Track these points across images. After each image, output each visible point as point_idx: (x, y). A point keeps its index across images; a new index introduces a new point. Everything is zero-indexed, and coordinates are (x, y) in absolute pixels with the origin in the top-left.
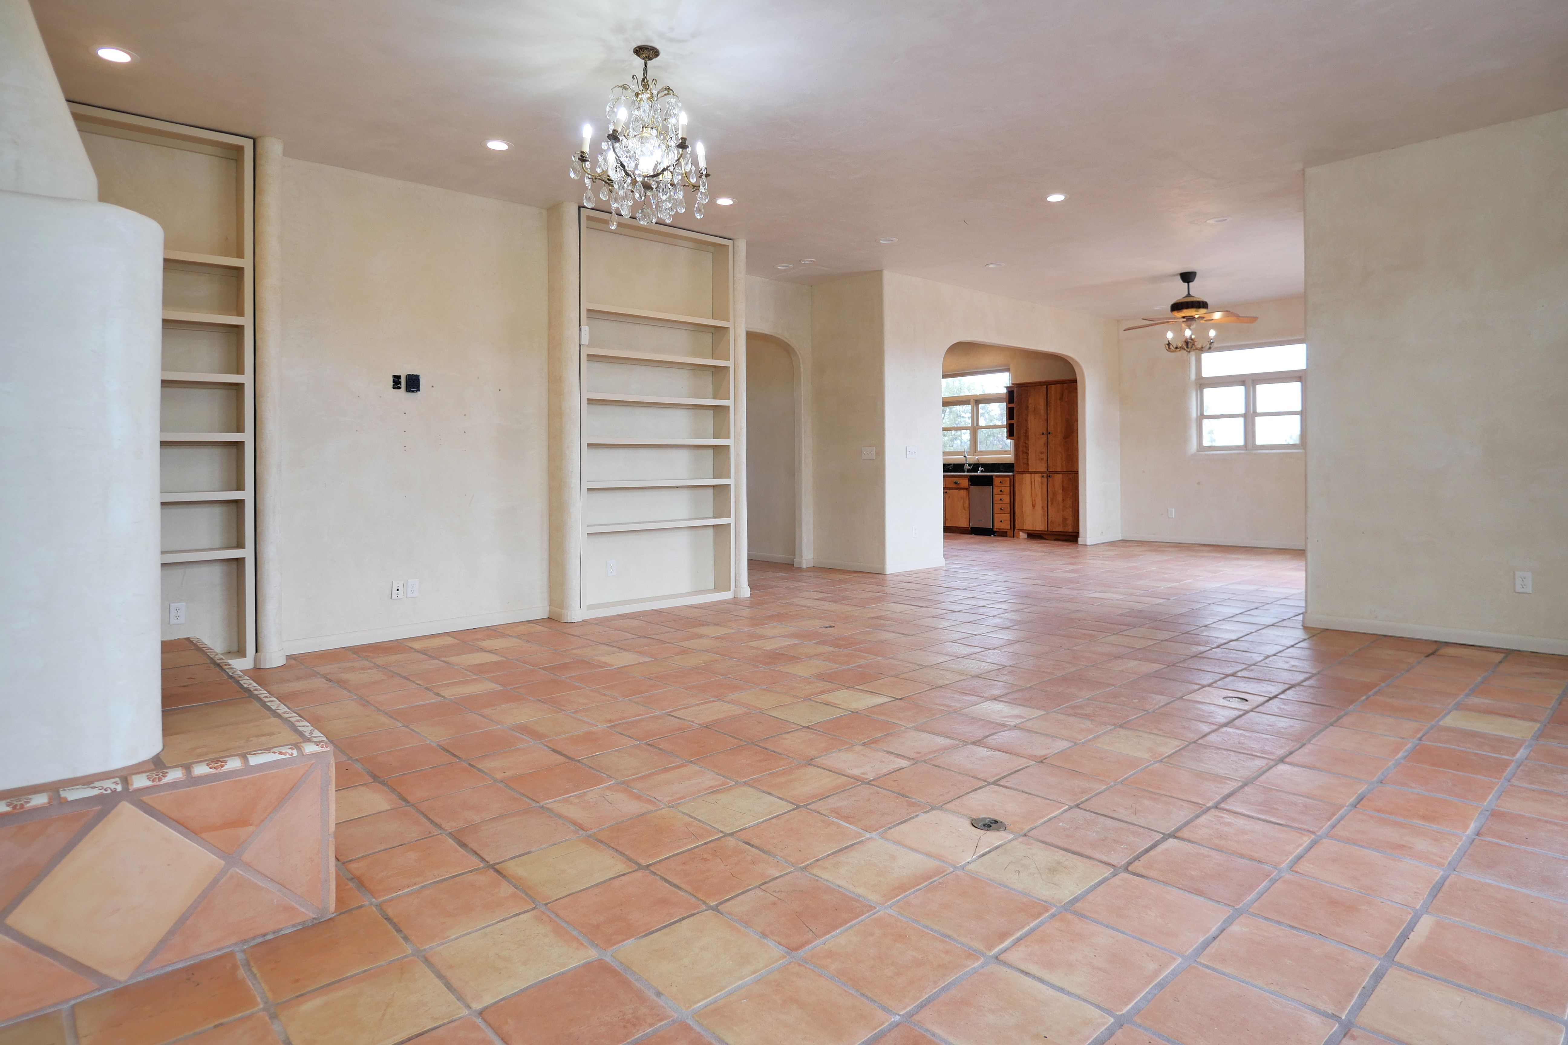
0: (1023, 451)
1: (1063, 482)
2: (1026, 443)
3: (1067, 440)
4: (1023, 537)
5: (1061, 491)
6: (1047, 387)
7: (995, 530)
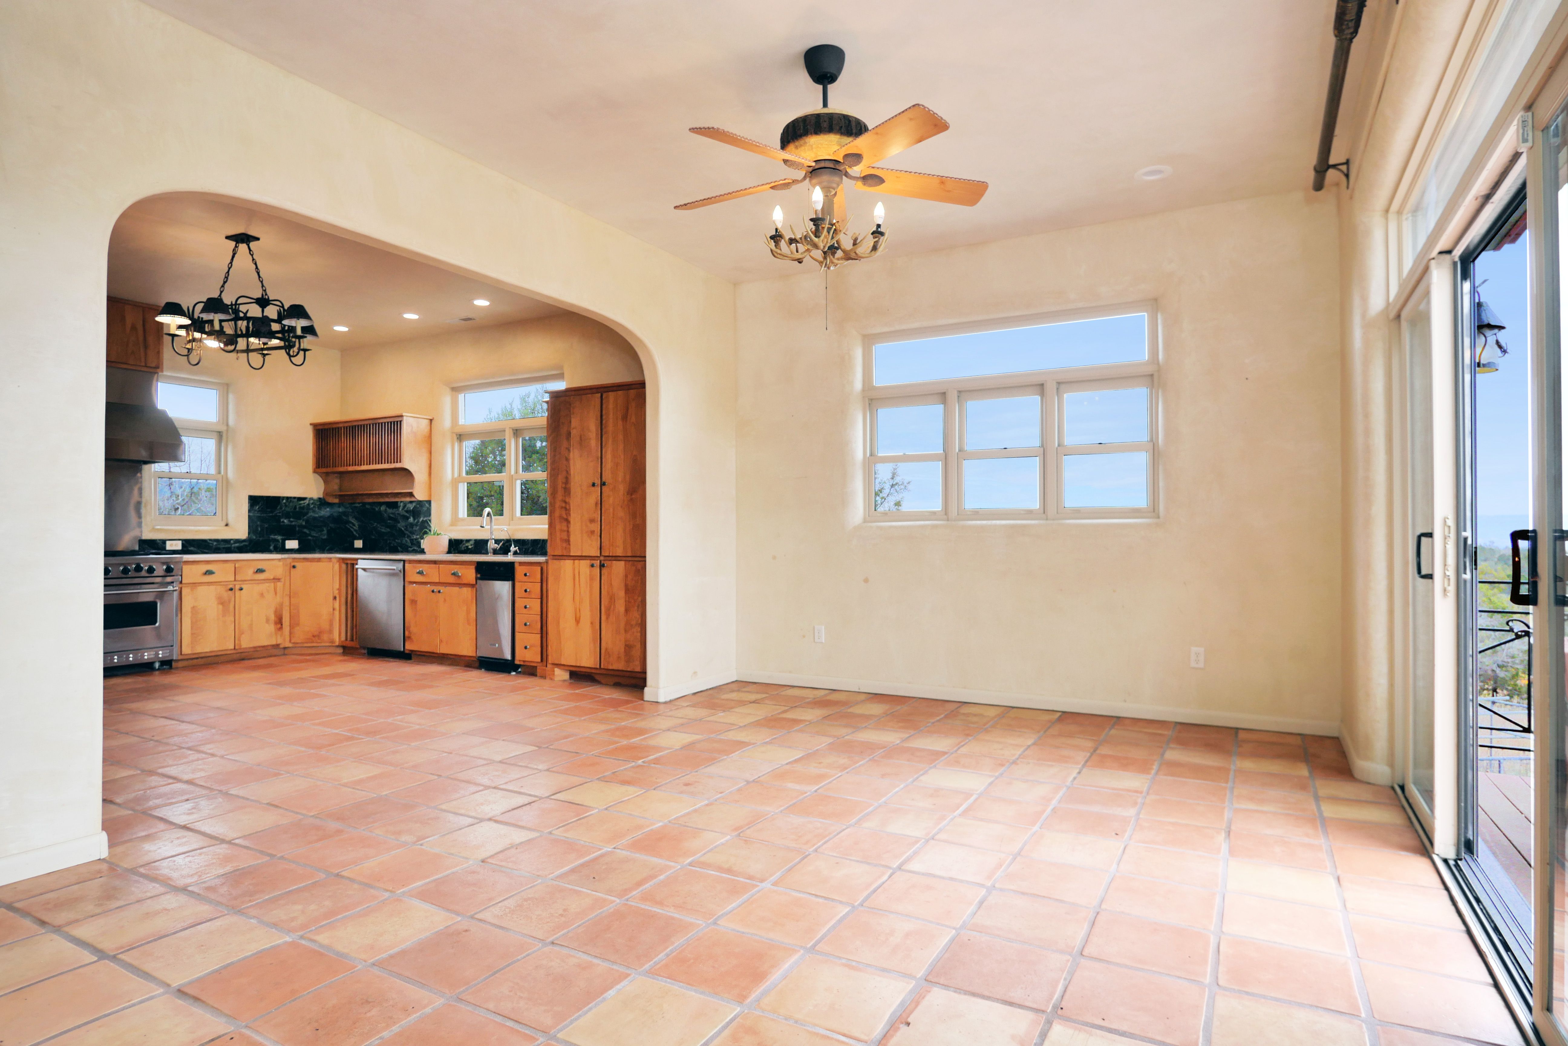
0: (561, 517)
1: (626, 576)
2: (565, 502)
3: (633, 496)
4: (561, 678)
5: (622, 594)
6: (602, 396)
7: (517, 662)
